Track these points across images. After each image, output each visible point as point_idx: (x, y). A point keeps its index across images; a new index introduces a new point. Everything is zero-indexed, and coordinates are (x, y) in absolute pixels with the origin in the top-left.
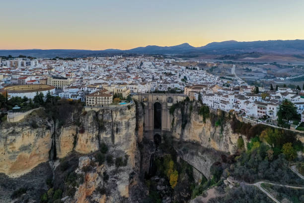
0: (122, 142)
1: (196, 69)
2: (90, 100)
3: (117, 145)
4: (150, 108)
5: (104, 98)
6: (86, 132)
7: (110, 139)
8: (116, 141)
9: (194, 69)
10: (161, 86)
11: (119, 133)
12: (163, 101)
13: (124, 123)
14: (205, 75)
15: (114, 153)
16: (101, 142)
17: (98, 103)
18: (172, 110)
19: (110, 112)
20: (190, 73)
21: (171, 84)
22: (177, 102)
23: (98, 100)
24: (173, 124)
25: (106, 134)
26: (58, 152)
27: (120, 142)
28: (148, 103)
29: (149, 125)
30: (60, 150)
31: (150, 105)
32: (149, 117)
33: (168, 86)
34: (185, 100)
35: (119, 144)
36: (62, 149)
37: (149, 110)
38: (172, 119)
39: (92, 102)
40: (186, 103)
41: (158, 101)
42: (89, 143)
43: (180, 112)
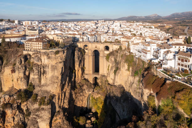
0: (48, 84)
1: (152, 28)
2: (27, 45)
3: (43, 86)
4: (90, 54)
5: (37, 43)
6: (17, 72)
7: (37, 80)
8: (43, 82)
9: (150, 28)
10: (110, 37)
11: (45, 75)
12: (101, 49)
13: (50, 67)
14: (157, 33)
15: (40, 93)
16: (30, 81)
17: (33, 47)
18: (108, 57)
19: (40, 56)
20: (146, 30)
21: (118, 37)
22: (113, 50)
23: (33, 45)
24: (108, 70)
25: (34, 75)
26: (3, 87)
27: (47, 83)
28: (88, 51)
29: (89, 68)
30: (4, 85)
31: (90, 52)
32: (89, 62)
33: (116, 37)
34: (118, 49)
35: (46, 85)
36: (5, 85)
37: (89, 56)
38: (108, 66)
39: (28, 47)
40: (119, 52)
41: (96, 49)
42: (19, 81)
43: (113, 59)
